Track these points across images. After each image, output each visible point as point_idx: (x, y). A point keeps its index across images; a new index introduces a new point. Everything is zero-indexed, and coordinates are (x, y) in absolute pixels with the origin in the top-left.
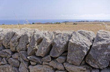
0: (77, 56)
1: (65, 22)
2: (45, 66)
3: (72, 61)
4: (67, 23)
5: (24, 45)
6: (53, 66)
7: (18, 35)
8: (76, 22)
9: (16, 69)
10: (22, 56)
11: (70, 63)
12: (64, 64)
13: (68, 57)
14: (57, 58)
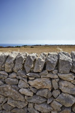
0: (67, 68)
1: (25, 46)
2: (44, 78)
3: (64, 71)
4: (26, 47)
5: (20, 65)
6: (50, 77)
7: (13, 58)
8: (33, 46)
9: (16, 86)
10: (20, 74)
11: (62, 73)
12: (58, 74)
13: (60, 70)
14: (53, 71)
